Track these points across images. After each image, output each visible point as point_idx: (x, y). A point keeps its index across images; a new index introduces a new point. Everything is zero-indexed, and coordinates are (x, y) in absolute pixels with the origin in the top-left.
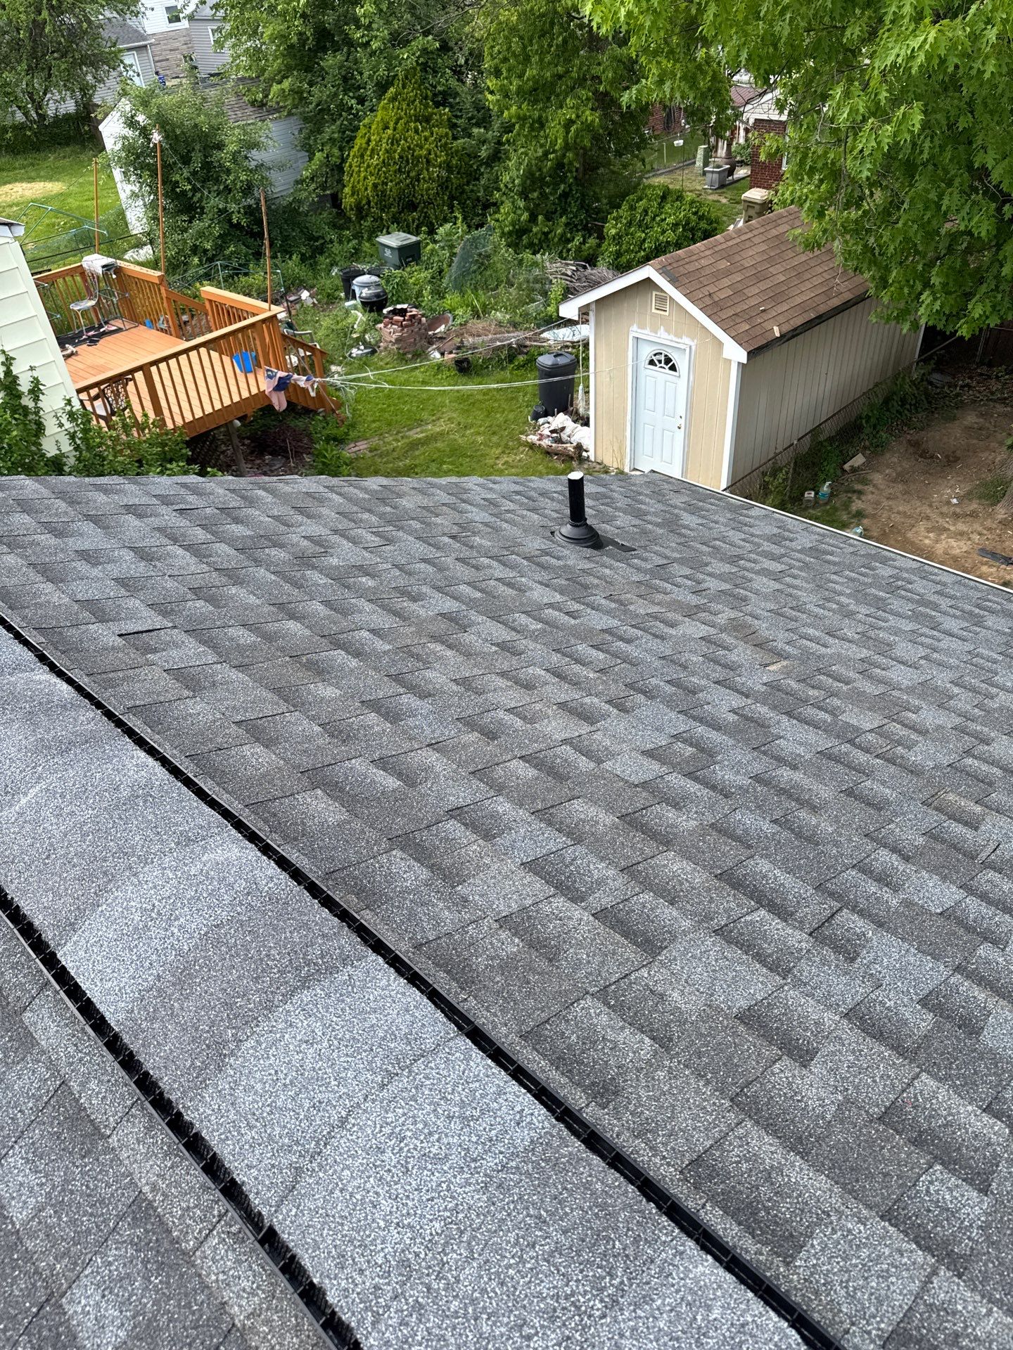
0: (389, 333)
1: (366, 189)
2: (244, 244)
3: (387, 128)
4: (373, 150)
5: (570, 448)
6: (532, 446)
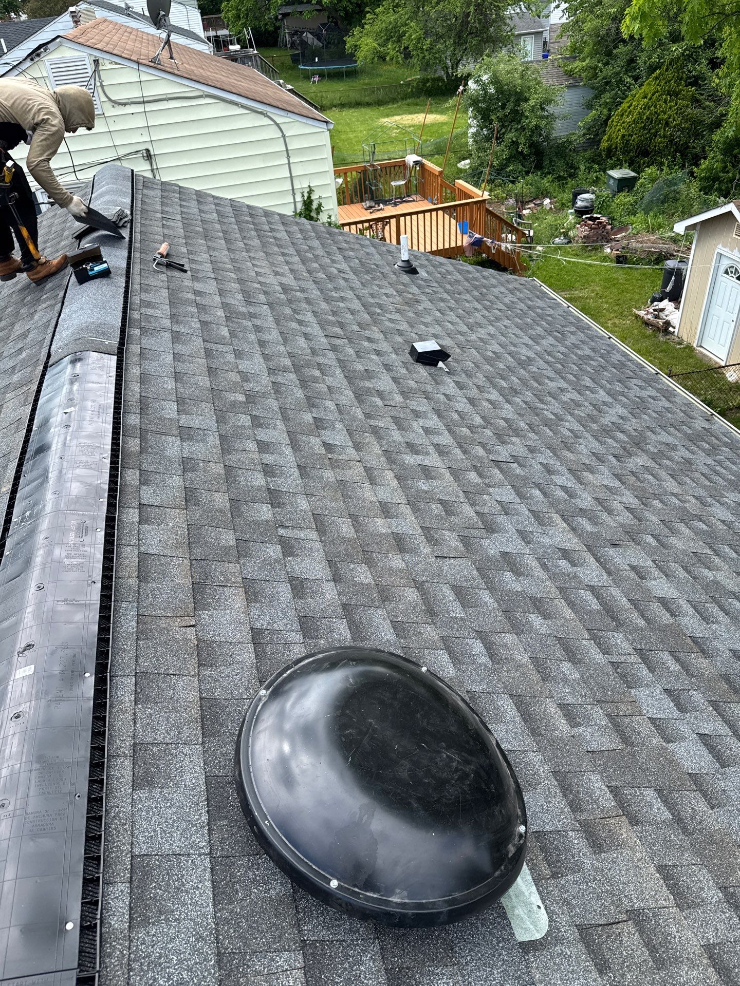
0: (581, 231)
1: (617, 138)
2: (522, 165)
3: (646, 97)
4: (630, 112)
5: (661, 322)
6: (637, 317)
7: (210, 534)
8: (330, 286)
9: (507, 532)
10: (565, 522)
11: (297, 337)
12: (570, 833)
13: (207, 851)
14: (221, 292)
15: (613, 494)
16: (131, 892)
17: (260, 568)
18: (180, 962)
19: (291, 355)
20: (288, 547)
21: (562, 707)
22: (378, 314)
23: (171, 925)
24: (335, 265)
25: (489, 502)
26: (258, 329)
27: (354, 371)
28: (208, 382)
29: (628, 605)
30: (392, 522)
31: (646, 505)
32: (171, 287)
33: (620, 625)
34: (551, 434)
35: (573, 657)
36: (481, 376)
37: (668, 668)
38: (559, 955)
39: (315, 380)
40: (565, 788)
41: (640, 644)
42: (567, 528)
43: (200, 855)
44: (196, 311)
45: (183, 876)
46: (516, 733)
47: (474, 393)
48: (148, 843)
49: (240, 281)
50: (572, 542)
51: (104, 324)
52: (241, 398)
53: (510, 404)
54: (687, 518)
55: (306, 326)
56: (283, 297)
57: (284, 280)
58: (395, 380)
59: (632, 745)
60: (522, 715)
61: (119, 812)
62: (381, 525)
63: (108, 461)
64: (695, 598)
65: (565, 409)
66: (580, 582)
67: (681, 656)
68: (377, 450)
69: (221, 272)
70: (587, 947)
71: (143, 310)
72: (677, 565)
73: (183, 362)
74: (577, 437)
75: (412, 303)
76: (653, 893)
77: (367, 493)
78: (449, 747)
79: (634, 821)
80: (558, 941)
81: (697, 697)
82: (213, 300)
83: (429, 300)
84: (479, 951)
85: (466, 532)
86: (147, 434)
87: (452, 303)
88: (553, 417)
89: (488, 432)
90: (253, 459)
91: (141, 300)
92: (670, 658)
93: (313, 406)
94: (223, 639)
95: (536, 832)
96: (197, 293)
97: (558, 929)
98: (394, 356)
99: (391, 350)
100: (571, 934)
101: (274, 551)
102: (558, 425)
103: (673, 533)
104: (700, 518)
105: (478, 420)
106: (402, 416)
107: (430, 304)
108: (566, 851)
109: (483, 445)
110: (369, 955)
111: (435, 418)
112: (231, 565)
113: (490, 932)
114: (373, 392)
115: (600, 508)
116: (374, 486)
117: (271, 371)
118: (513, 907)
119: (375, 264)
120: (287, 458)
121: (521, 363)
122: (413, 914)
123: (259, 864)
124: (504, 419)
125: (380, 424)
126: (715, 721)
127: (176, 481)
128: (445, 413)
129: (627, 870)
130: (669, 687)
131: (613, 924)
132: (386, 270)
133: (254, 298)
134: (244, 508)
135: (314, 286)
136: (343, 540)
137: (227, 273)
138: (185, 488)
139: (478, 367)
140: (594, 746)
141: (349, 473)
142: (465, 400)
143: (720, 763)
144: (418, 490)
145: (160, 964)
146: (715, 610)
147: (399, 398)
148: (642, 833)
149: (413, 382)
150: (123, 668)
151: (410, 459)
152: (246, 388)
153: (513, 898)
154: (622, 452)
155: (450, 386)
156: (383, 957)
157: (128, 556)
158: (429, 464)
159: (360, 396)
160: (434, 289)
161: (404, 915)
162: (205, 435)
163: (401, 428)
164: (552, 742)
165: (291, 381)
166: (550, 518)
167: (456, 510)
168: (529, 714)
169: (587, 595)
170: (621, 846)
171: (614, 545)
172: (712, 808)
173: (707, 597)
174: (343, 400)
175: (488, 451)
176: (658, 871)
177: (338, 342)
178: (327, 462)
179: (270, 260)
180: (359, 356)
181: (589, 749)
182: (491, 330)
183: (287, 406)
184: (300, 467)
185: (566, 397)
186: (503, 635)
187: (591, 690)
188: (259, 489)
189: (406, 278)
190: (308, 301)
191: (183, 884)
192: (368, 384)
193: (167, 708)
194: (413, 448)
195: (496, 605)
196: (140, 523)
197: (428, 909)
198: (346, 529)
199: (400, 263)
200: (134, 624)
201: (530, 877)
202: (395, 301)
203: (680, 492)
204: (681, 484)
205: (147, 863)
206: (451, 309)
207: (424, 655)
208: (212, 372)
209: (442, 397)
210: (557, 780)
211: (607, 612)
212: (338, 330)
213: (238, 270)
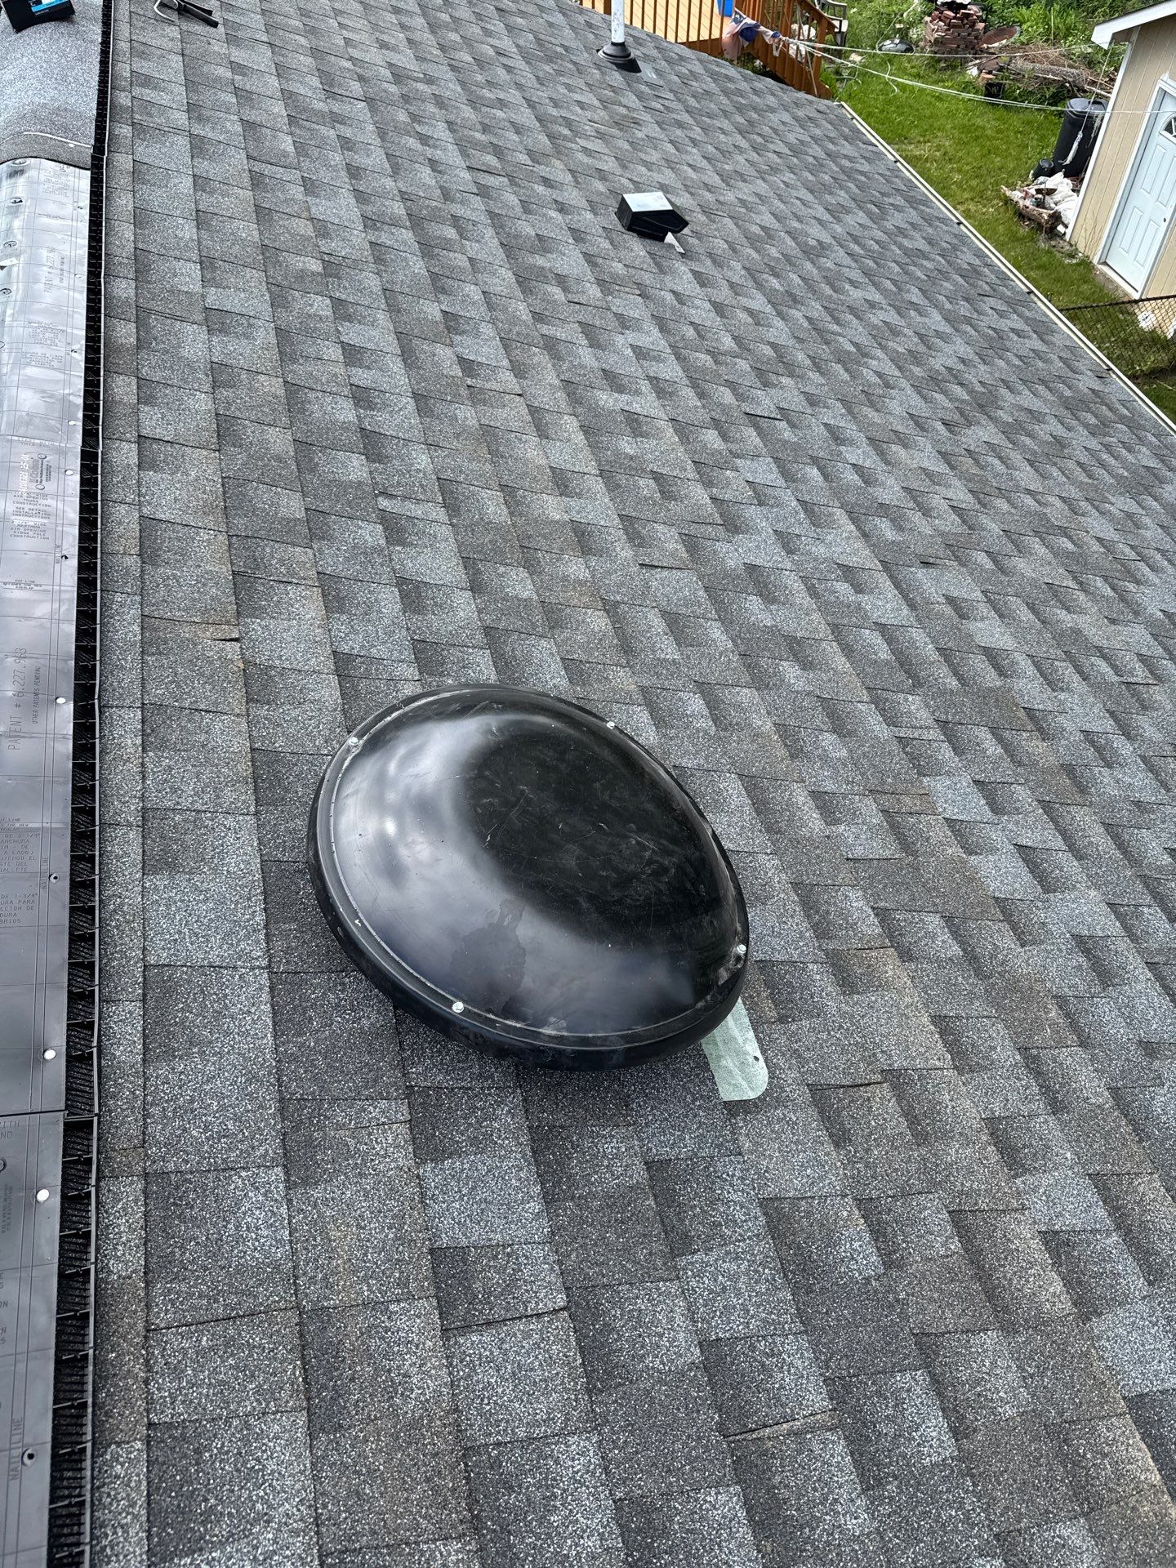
7: (262, 495)
8: (479, 78)
9: (760, 533)
10: (853, 523)
11: (417, 165)
12: (811, 966)
13: (265, 963)
14: (281, 71)
15: (934, 483)
16: (144, 1014)
17: (347, 559)
18: (223, 1108)
19: (404, 197)
20: (396, 530)
21: (815, 795)
22: (565, 138)
23: (208, 1061)
24: (490, 40)
25: (734, 484)
26: (346, 144)
27: (516, 237)
28: (256, 233)
29: (935, 656)
30: (573, 503)
31: (984, 506)
32: (187, 52)
33: (918, 684)
34: (846, 376)
35: (840, 725)
36: (737, 266)
37: (984, 751)
38: (779, 1120)
39: (447, 245)
40: (808, 905)
41: (947, 714)
42: (856, 533)
43: (253, 969)
44: (234, 100)
45: (226, 996)
46: (743, 827)
47: (724, 294)
48: (169, 949)
49: (315, 52)
50: (859, 555)
51: (66, 109)
52: (315, 266)
53: (783, 319)
54: (1045, 530)
55: (435, 147)
56: (393, 89)
57: (396, 58)
58: (589, 258)
59: (915, 854)
60: (754, 804)
61: (122, 904)
62: (552, 507)
63: (80, 357)
64: (1042, 651)
65: (874, 337)
66: (866, 617)
67: (1007, 734)
68: (551, 378)
69: (281, 33)
70: (821, 1112)
71: (137, 91)
72: (1019, 601)
73: (211, 193)
74: (887, 385)
75: (627, 124)
76: (922, 1050)
77: (531, 451)
78: (640, 831)
79: (906, 955)
80: (780, 1102)
81: (1022, 793)
82: (266, 84)
83: (657, 122)
84: (665, 1110)
85: (693, 529)
86: (149, 318)
87: (697, 133)
88: (853, 349)
89: (743, 365)
90: (335, 375)
91: (132, 72)
92: (989, 736)
93: (443, 291)
94: (287, 665)
95: (761, 961)
96: (236, 68)
97: (781, 1088)
98: (589, 216)
99: (584, 204)
100: (801, 1095)
101: (371, 534)
102: (858, 363)
103: (1020, 552)
104: (1064, 532)
105: (728, 343)
106: (598, 323)
107: (658, 129)
108: (803, 988)
109: (732, 385)
110: (506, 1108)
111: (655, 331)
112: (298, 549)
113: (683, 1087)
114: (550, 275)
115: (911, 504)
116: (544, 441)
117: (369, 222)
118: (719, 1057)
119: (562, 46)
120: (394, 377)
121: (808, 252)
122: (574, 1052)
123: (344, 984)
124: (773, 346)
125: (559, 333)
126: (1044, 829)
127: (202, 403)
128: (671, 325)
129: (889, 1018)
130: (981, 777)
131: (861, 1085)
132: (583, 58)
133: (340, 85)
134: (319, 458)
135: (450, 75)
136: (489, 526)
137: (291, 36)
138: (217, 415)
139: (734, 250)
140: (859, 852)
141: (502, 413)
142: (707, 305)
143: (1042, 886)
144: (618, 453)
145: (192, 1111)
146: (1068, 672)
147: (594, 292)
148: (916, 971)
149: (620, 266)
150: (121, 695)
151: (606, 399)
152: (323, 249)
153: (720, 1044)
154: (957, 417)
155: (683, 278)
156: (526, 1111)
157: (122, 521)
158: (639, 410)
159: (526, 281)
160: (666, 103)
161: (560, 1052)
162: (250, 326)
163: (594, 343)
164: (796, 842)
165: (404, 242)
166: (830, 515)
167: (679, 491)
168: (765, 803)
169: (875, 639)
170: (883, 986)
171: (926, 564)
172: (1022, 946)
173: (1059, 652)
174: (495, 285)
175: (740, 397)
176: (933, 1023)
177: (490, 181)
178: (464, 392)
179: (372, 18)
180: (527, 211)
181: (850, 856)
182: (761, 187)
183: (397, 288)
184: (416, 396)
185: (877, 318)
186: (738, 689)
187: (863, 774)
188: (345, 427)
189: (617, 77)
190: (439, 101)
191: (226, 1007)
192: (540, 261)
193: (197, 759)
194: (613, 381)
195: (730, 645)
196: (139, 466)
197: (596, 1045)
198: (494, 507)
199: (608, 49)
200: (136, 628)
201: (747, 1020)
202: (596, 118)
203: (1041, 490)
204: (1044, 476)
205: (170, 977)
206: (694, 142)
207: (611, 711)
208: (262, 214)
209: (669, 297)
210: (798, 895)
211: (902, 665)
212: (491, 160)
213: (311, 31)
